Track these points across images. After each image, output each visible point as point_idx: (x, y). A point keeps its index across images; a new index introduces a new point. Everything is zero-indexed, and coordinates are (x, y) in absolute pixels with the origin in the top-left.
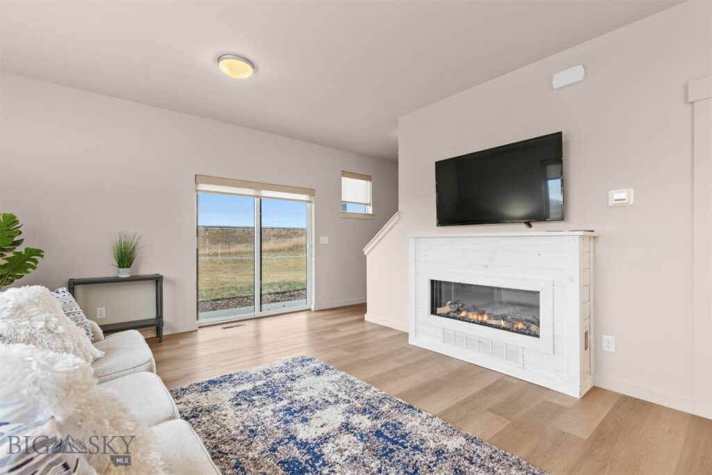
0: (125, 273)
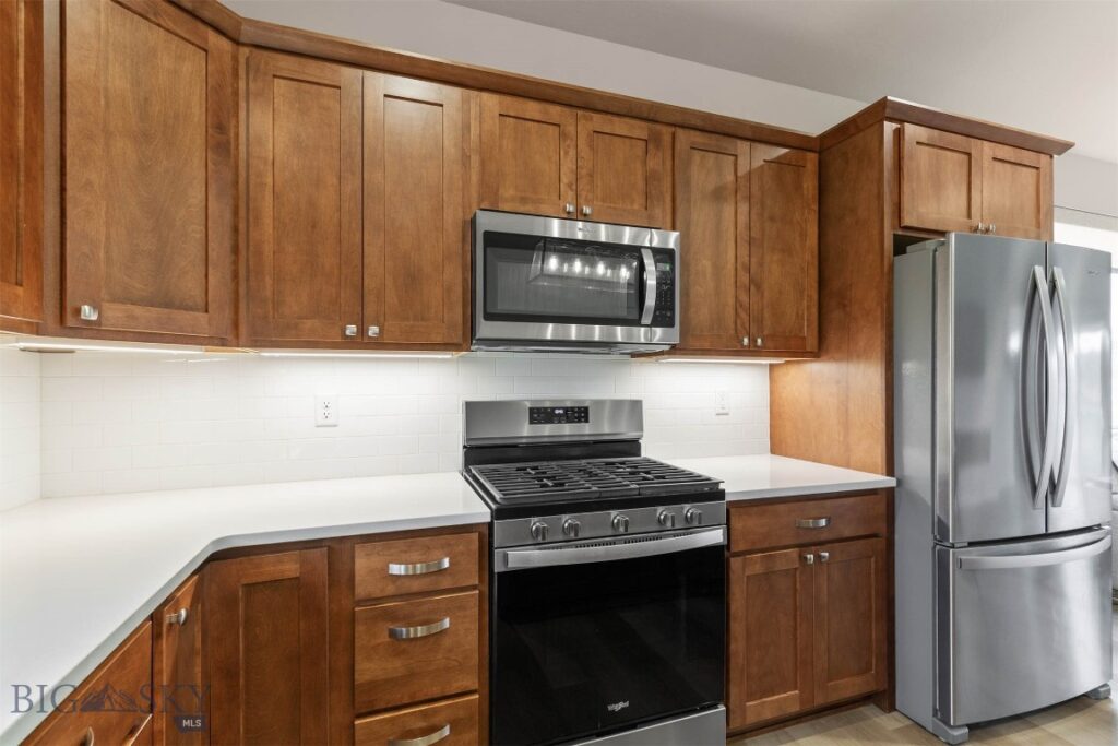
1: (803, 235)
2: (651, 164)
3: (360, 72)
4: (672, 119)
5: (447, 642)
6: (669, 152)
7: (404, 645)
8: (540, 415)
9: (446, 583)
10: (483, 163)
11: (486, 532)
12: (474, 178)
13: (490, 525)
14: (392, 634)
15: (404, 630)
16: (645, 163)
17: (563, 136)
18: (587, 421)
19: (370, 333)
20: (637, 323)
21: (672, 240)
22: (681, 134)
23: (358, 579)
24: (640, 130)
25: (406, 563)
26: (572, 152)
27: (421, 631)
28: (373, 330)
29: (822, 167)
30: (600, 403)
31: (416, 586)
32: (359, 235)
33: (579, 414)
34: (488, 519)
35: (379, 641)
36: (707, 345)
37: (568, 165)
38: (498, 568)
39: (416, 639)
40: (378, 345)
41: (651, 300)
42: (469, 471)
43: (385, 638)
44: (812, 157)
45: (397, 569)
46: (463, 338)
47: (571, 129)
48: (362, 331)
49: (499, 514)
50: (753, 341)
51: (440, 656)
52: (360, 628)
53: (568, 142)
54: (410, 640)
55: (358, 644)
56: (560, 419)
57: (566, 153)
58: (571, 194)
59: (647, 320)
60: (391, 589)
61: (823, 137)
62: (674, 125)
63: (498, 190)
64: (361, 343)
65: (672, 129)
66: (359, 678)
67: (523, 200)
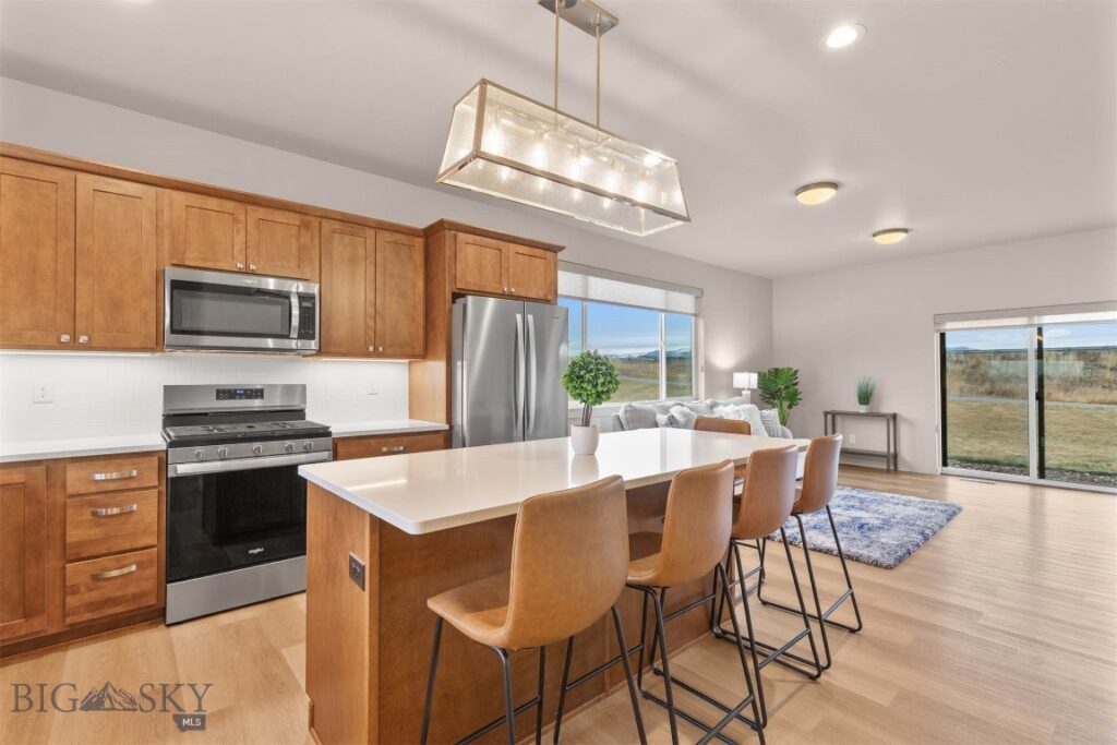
0: (863, 409)
1: (414, 286)
2: (302, 240)
3: (73, 173)
4: (318, 214)
5: (134, 518)
6: (317, 235)
7: (103, 520)
8: (225, 393)
9: (134, 485)
10: (173, 236)
11: (164, 456)
12: (167, 243)
13: (167, 451)
14: (94, 514)
15: (104, 510)
16: (298, 239)
17: (236, 221)
18: (262, 397)
19: (81, 341)
20: (287, 337)
21: (315, 289)
22: (325, 223)
23: (68, 483)
24: (294, 219)
25: (105, 472)
26: (243, 233)
27: (116, 511)
28: (83, 339)
29: (427, 248)
30: (273, 387)
31: (111, 487)
32: (71, 279)
33: (257, 393)
34: (165, 448)
35: (84, 518)
36: (343, 351)
37: (240, 239)
38: (171, 474)
39: (112, 516)
40: (87, 347)
41: (295, 322)
42: (165, 431)
43: (89, 517)
44: (419, 242)
45: (98, 477)
46: (157, 345)
47: (242, 217)
48: (74, 338)
49: (172, 444)
50: (376, 348)
51: (129, 526)
52: (70, 511)
53: (240, 225)
54: (107, 516)
55: (68, 519)
56: (241, 396)
57: (238, 232)
58: (242, 257)
59: (294, 334)
60: (93, 489)
61: (425, 230)
62: (322, 217)
63: (185, 252)
64: (74, 345)
65: (319, 219)
66: (68, 540)
67: (205, 260)
